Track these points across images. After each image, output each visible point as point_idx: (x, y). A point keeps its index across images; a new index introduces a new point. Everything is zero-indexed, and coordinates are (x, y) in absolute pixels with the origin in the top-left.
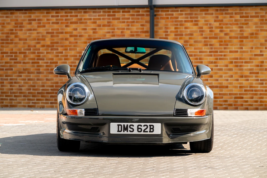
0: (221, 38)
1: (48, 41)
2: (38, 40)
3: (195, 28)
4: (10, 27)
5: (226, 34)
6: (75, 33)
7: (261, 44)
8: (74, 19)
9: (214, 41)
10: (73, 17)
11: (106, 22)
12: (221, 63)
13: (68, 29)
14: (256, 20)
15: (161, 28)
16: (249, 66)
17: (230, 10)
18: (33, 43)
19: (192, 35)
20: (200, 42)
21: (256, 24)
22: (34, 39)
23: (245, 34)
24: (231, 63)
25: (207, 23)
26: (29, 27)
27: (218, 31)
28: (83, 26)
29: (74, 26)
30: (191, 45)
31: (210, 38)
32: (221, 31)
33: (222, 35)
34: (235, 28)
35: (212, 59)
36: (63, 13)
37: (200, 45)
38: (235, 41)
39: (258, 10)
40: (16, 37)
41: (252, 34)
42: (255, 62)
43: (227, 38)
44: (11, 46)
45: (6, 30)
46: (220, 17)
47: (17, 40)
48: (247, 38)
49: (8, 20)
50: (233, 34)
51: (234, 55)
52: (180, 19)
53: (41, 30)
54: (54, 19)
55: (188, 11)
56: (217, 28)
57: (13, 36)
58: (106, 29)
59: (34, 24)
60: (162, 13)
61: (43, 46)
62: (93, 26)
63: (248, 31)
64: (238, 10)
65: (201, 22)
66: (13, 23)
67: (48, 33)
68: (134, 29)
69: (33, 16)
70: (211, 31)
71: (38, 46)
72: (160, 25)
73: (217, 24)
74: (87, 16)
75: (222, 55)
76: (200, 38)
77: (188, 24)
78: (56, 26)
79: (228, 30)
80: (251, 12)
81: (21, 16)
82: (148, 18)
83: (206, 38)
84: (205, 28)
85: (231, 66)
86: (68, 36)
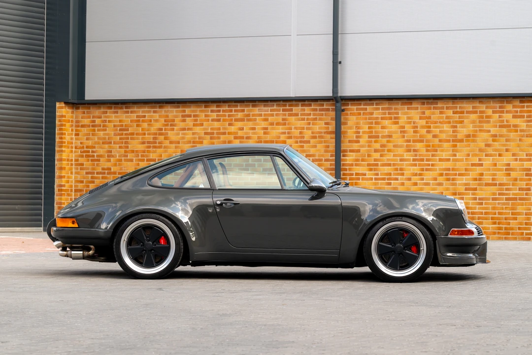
0: (428, 141)
3: (394, 128)
4: (158, 125)
5: (435, 136)
6: (240, 133)
7: (481, 150)
8: (240, 115)
9: (419, 146)
10: (239, 112)
11: (280, 119)
12: (428, 176)
13: (233, 129)
14: (473, 117)
15: (351, 128)
16: (463, 180)
17: (440, 104)
19: (390, 136)
20: (401, 146)
21: (474, 122)
22: (189, 142)
23: (459, 136)
24: (441, 175)
25: (410, 120)
26: (182, 125)
27: (424, 131)
28: (251, 124)
29: (240, 124)
30: (389, 151)
31: (414, 141)
32: (428, 132)
33: (430, 136)
34: (446, 127)
35: (416, 170)
36: (226, 107)
37: (400, 151)
38: (446, 145)
39: (476, 103)
40: (166, 138)
41: (468, 136)
42: (473, 174)
43: (436, 141)
44: (159, 150)
45: (153, 130)
46: (428, 112)
47: (167, 143)
48: (461, 141)
49: (156, 116)
50: (443, 136)
51: (445, 165)
52: (375, 116)
53: (198, 129)
54: (214, 115)
55: (386, 105)
56: (423, 127)
57: (162, 138)
58: (281, 129)
59: (189, 122)
60: (352, 108)
62: (264, 124)
63: (463, 131)
64: (450, 103)
65: (403, 120)
66: (163, 120)
67: (206, 133)
68: (317, 128)
69: (188, 111)
70: (415, 132)
72: (350, 123)
73: (423, 122)
74: (256, 111)
75: (429, 165)
76: (400, 142)
77: (386, 123)
78: (216, 124)
79: (437, 131)
80: (468, 106)
81: (173, 112)
82: (333, 114)
83: (409, 141)
84: (408, 128)
85: (440, 179)
86: (232, 137)
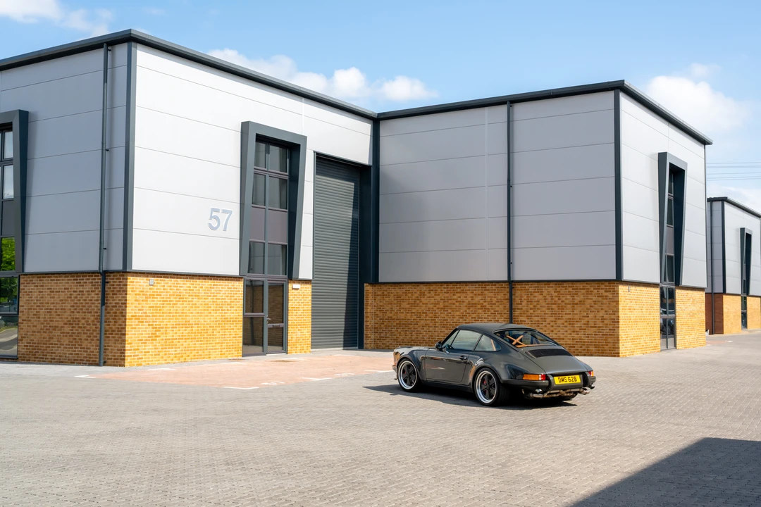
0: (559, 304)
1: (441, 305)
2: (435, 304)
3: (541, 297)
4: (416, 295)
5: (562, 301)
6: (459, 299)
7: (587, 309)
8: (459, 290)
9: (554, 306)
10: (458, 288)
11: (480, 292)
12: (559, 322)
13: (455, 297)
14: (583, 291)
15: (517, 297)
16: (579, 324)
17: (565, 284)
18: (431, 306)
19: (538, 301)
20: (544, 307)
21: (583, 294)
22: (432, 304)
23: (576, 302)
24: (566, 322)
25: (549, 293)
26: (428, 295)
27: (557, 299)
28: (464, 295)
29: (458, 295)
30: (538, 309)
31: (552, 304)
32: (559, 299)
33: (560, 302)
34: (568, 297)
35: (553, 319)
36: (451, 286)
37: (544, 309)
38: (569, 306)
39: (585, 284)
40: (420, 302)
41: (581, 301)
42: (583, 322)
43: (563, 304)
44: (417, 308)
45: (414, 297)
46: (558, 289)
47: (421, 304)
48: (577, 304)
49: (415, 290)
50: (567, 301)
51: (568, 316)
52: (530, 291)
53: (436, 297)
54: (445, 290)
55: (536, 285)
56: (556, 297)
57: (418, 302)
58: (480, 297)
59: (432, 293)
60: (518, 286)
61: (438, 308)
62: (471, 295)
63: (577, 299)
64: (570, 284)
65: (545, 293)
66: (419, 292)
67: (441, 300)
68: (499, 297)
69: (432, 288)
70: (552, 299)
71: (435, 308)
72: (517, 295)
73: (556, 294)
74: (467, 288)
75: (559, 317)
76: (544, 304)
77: (536, 294)
78: (447, 295)
79: (564, 299)
80: (580, 285)
81: (424, 288)
82: (508, 290)
83: (548, 304)
84: (548, 297)
85: (566, 324)
86: (454, 301)
